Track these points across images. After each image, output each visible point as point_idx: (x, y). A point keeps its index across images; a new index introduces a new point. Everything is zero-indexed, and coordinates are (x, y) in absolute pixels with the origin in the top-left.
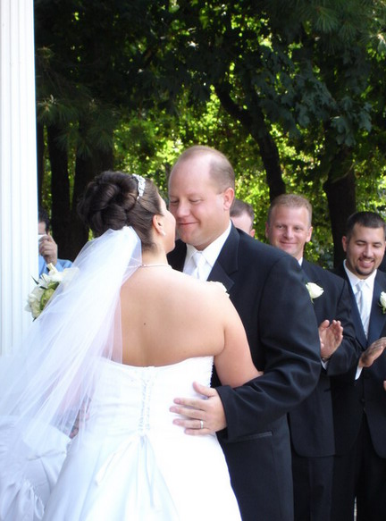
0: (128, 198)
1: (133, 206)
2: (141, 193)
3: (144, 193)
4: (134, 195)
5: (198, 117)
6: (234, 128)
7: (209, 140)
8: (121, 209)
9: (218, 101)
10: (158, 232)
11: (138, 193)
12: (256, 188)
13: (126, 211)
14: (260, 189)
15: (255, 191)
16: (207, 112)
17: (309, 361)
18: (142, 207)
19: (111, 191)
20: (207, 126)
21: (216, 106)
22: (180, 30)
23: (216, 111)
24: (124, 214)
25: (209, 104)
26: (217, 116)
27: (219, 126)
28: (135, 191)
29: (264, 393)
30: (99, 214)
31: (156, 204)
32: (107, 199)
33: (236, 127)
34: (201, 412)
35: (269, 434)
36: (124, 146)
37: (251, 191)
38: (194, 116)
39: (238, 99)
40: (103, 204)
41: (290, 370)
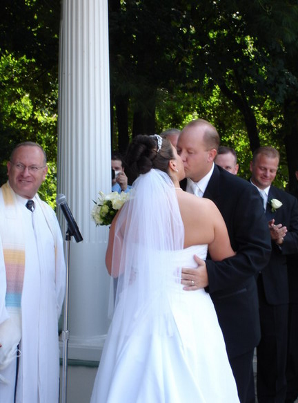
0: (152, 152)
1: (156, 156)
2: (160, 147)
3: (162, 147)
4: (155, 149)
5: (207, 99)
6: (229, 105)
7: (214, 112)
8: (148, 160)
9: (218, 88)
10: (173, 170)
11: (158, 148)
12: (243, 142)
13: (152, 160)
14: (245, 142)
15: (242, 143)
16: (212, 96)
17: (263, 249)
18: (161, 156)
19: (141, 149)
20: (213, 104)
21: (218, 91)
22: (195, 46)
23: (218, 94)
24: (151, 162)
25: (214, 90)
26: (218, 98)
27: (220, 104)
28: (156, 146)
29: (233, 267)
30: (135, 163)
31: (170, 152)
32: (139, 154)
33: (230, 103)
34: (193, 276)
35: (245, 290)
36: (162, 118)
37: (240, 143)
38: (205, 98)
39: (232, 87)
40: (138, 157)
41: (250, 254)
